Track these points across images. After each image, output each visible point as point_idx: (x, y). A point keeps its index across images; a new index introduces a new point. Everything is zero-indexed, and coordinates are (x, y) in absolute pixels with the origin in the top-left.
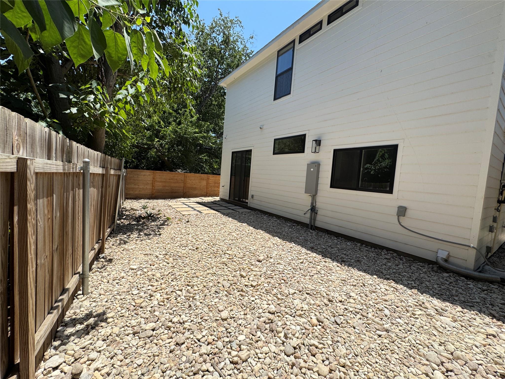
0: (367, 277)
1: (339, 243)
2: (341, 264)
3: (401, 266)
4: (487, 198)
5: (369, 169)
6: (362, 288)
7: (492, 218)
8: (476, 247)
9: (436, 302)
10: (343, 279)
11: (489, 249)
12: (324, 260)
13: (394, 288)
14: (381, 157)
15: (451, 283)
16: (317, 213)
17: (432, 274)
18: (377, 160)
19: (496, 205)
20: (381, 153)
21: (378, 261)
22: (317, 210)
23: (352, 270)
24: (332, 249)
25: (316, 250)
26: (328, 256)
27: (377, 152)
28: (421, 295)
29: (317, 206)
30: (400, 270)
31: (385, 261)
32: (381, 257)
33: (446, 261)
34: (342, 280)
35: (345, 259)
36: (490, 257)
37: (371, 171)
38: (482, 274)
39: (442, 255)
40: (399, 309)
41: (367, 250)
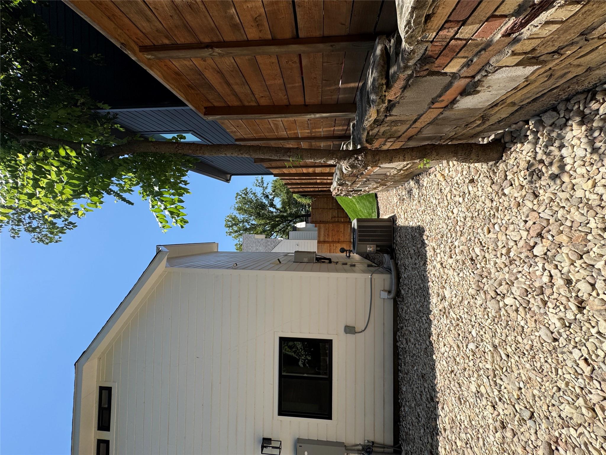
0: (439, 366)
1: (407, 404)
2: (438, 403)
3: (410, 328)
4: (328, 271)
5: (304, 362)
6: (458, 375)
7: (343, 266)
8: (370, 274)
9: (434, 300)
10: (459, 402)
11: (369, 266)
12: (443, 432)
13: (438, 337)
14: (291, 350)
15: (409, 288)
16: (373, 443)
17: (406, 302)
18: (295, 353)
19: (332, 265)
20: (288, 349)
21: (414, 352)
22: (368, 441)
23: (439, 386)
24: (421, 415)
25: (432, 446)
26: (433, 424)
27: (285, 355)
28: (433, 312)
29: (362, 443)
30: (415, 330)
31: (409, 344)
32: (407, 349)
33: (389, 292)
34: (461, 404)
35: (428, 396)
36: (376, 264)
37: (307, 359)
38: (392, 269)
39: (385, 295)
40: (460, 332)
41: (405, 365)
